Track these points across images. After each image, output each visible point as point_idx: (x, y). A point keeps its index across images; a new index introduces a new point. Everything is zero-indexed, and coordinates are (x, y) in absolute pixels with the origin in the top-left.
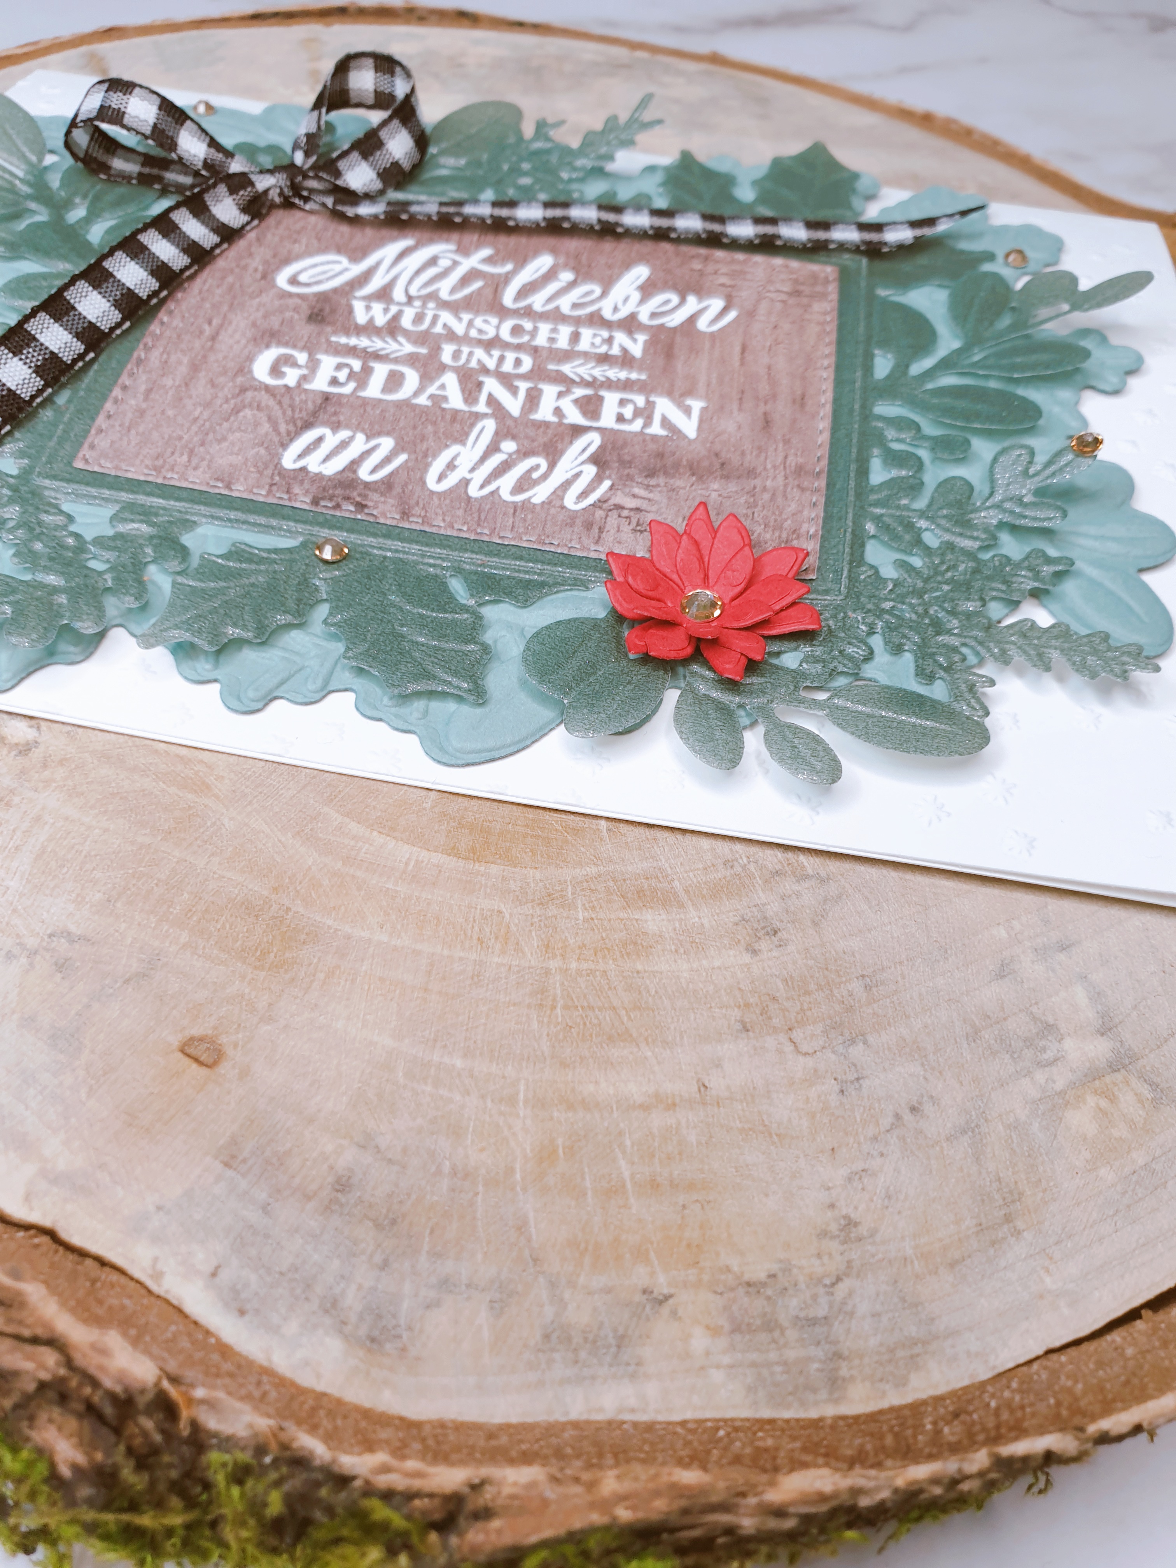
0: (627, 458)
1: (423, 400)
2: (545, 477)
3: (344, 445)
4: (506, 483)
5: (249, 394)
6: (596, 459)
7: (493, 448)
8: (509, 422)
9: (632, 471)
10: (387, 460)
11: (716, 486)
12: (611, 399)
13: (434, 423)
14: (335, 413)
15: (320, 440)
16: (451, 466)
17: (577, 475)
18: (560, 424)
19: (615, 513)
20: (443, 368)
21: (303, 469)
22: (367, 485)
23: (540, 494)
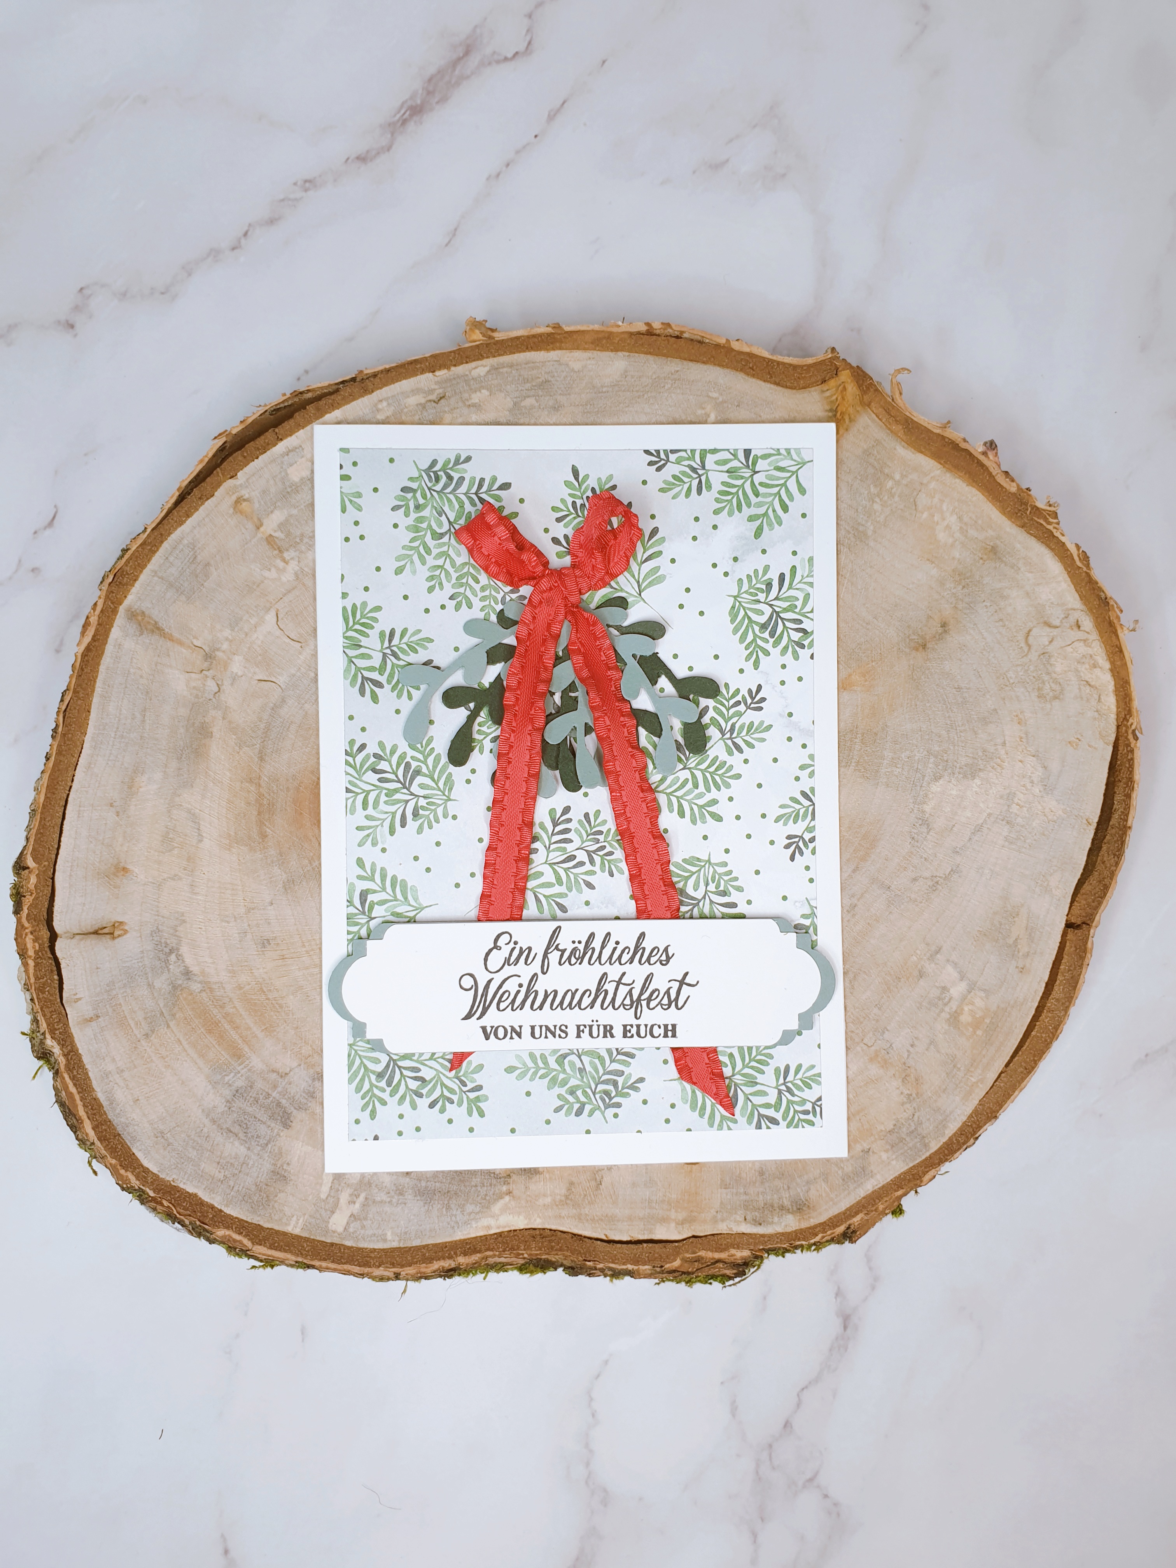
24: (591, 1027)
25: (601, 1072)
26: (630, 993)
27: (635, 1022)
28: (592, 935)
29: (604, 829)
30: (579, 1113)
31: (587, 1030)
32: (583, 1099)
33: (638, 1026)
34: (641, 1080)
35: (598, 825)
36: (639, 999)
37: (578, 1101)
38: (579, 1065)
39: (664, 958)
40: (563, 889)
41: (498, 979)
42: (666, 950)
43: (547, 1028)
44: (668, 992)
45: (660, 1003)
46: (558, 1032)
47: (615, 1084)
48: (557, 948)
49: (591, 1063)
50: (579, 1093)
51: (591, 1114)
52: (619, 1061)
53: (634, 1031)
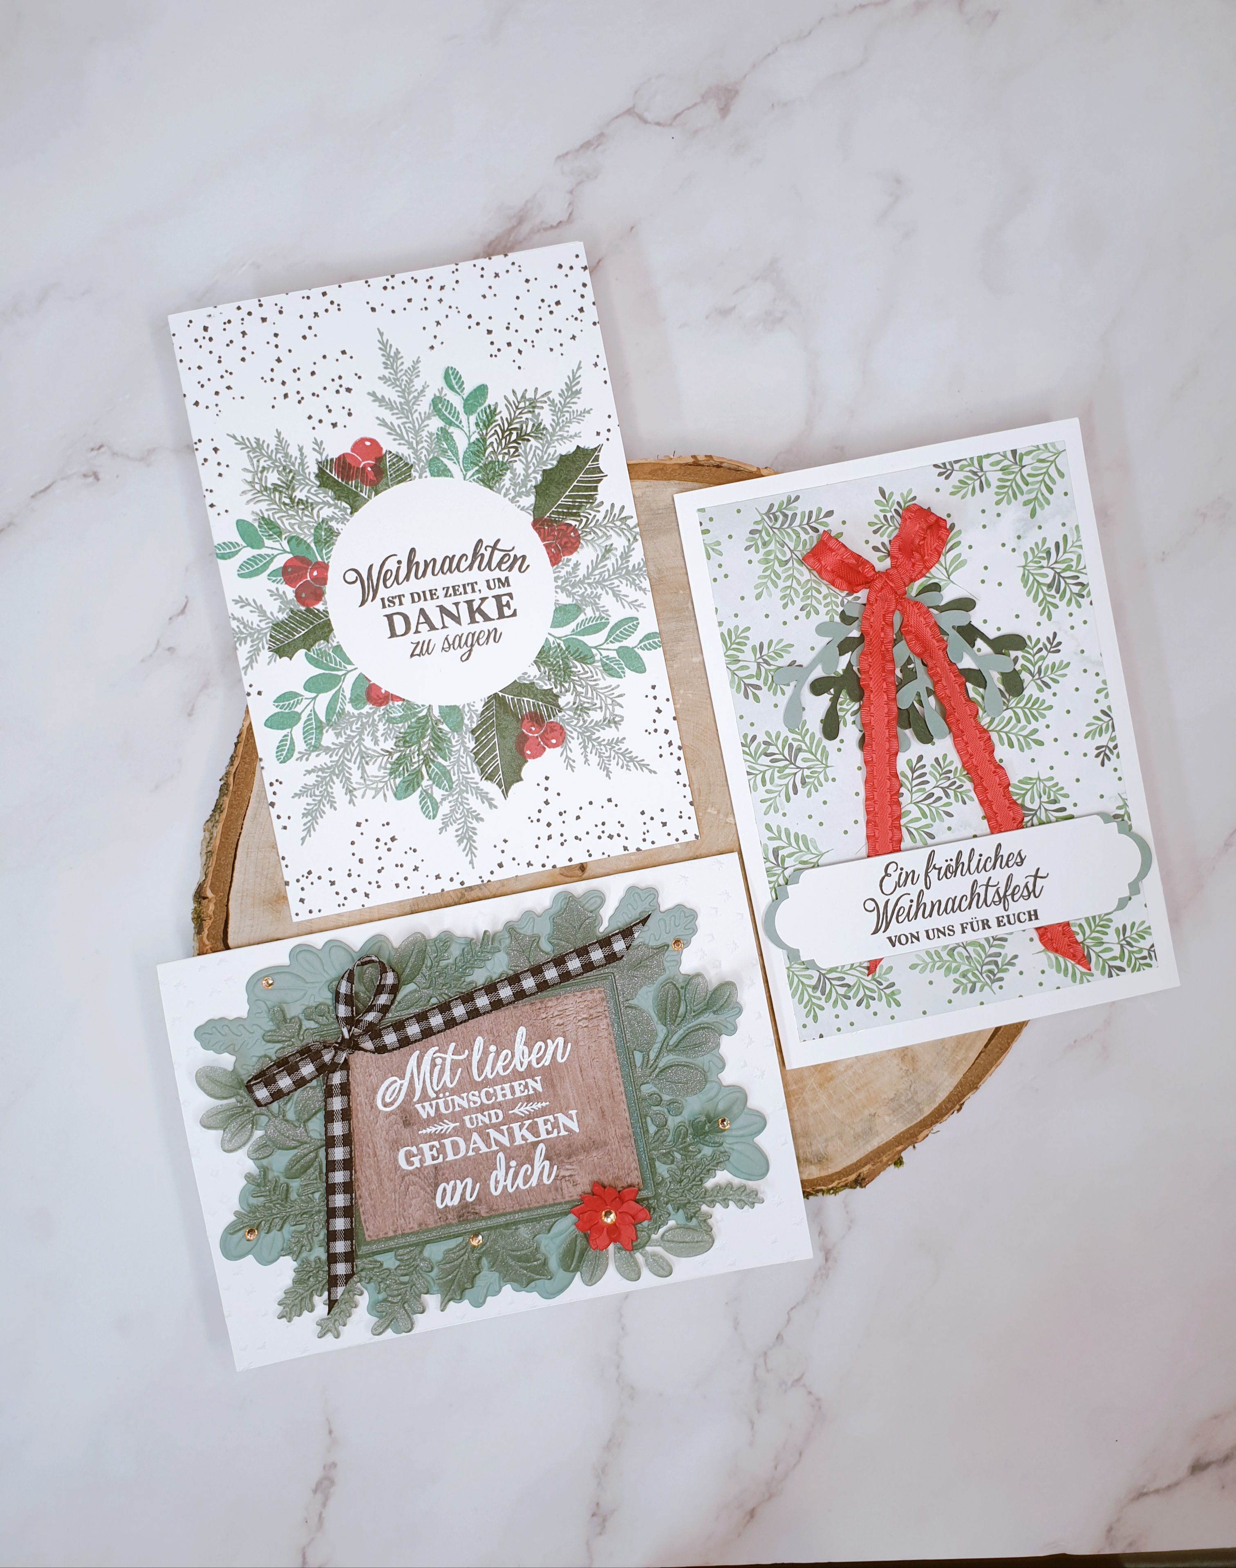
0: (558, 1152)
1: (471, 1153)
2: (532, 1173)
3: (454, 1189)
4: (520, 1181)
5: (406, 1178)
6: (547, 1158)
7: (508, 1168)
8: (508, 1151)
9: (562, 1158)
10: (473, 1189)
11: (594, 1154)
12: (540, 1121)
13: (481, 1164)
14: (443, 1174)
15: (445, 1190)
16: (497, 1182)
17: (543, 1167)
18: (527, 1144)
19: (563, 1180)
20: (470, 1131)
21: (446, 1206)
22: (472, 1203)
23: (534, 1182)
24: (972, 923)
25: (983, 956)
26: (997, 892)
27: (1005, 914)
28: (960, 852)
29: (952, 768)
30: (972, 990)
31: (969, 926)
32: (973, 979)
33: (1008, 916)
34: (1016, 957)
35: (947, 766)
36: (1005, 896)
37: (970, 981)
38: (966, 954)
39: (1019, 860)
40: (928, 821)
41: (893, 899)
42: (1019, 854)
43: (938, 930)
44: (1026, 886)
45: (1022, 896)
46: (947, 932)
47: (996, 963)
48: (934, 868)
49: (975, 951)
50: (970, 975)
51: (981, 990)
52: (996, 946)
53: (1005, 921)
